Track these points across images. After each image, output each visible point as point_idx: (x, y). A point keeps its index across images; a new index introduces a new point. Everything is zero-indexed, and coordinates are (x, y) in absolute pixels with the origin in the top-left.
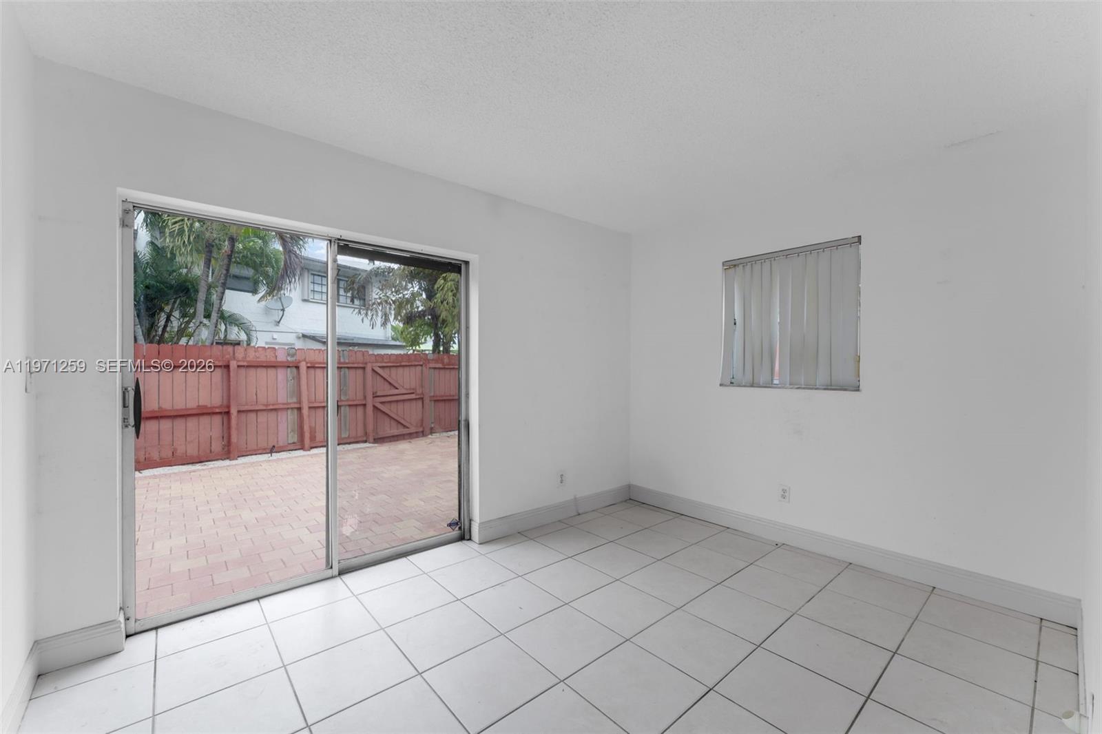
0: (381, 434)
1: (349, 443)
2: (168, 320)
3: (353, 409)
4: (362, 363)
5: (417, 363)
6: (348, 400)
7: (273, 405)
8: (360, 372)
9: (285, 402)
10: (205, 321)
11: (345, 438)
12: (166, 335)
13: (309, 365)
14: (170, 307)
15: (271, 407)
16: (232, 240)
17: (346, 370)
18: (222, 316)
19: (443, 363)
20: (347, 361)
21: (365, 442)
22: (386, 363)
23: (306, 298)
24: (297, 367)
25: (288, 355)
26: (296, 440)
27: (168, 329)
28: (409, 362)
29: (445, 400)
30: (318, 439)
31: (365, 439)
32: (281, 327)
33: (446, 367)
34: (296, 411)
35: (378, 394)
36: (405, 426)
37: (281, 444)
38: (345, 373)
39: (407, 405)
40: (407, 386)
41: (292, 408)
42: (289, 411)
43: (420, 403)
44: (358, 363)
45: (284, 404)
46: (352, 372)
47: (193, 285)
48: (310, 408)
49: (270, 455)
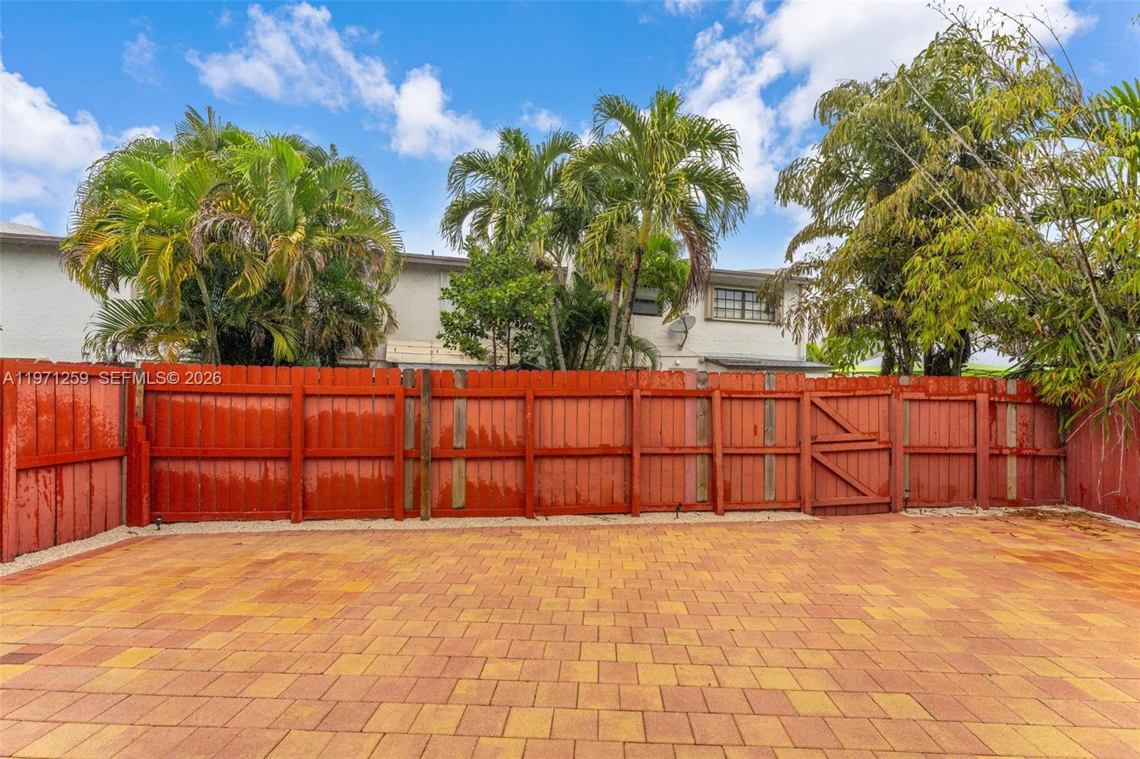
0: (823, 501)
1: (775, 510)
2: (587, 348)
3: (782, 459)
4: (796, 392)
5: (881, 392)
6: (774, 447)
7: (680, 448)
8: (792, 405)
9: (694, 445)
10: (616, 347)
11: (769, 501)
12: (586, 364)
13: (724, 395)
14: (589, 336)
15: (677, 451)
16: (639, 252)
17: (773, 402)
18: (629, 341)
19: (925, 390)
20: (774, 390)
21: (799, 510)
22: (831, 391)
23: (709, 317)
24: (710, 399)
25: (698, 381)
26: (706, 498)
27: (588, 358)
28: (867, 390)
29: (929, 454)
30: (733, 499)
31: (798, 505)
32: (684, 352)
33: (932, 398)
34: (706, 458)
35: (819, 439)
36: (859, 492)
37: (688, 501)
38: (770, 406)
39: (864, 458)
40: (864, 429)
41: (702, 454)
42: (699, 458)
43: (885, 456)
44: (790, 392)
45: (692, 448)
46: (782, 404)
47: (606, 310)
48: (724, 455)
49: (675, 514)
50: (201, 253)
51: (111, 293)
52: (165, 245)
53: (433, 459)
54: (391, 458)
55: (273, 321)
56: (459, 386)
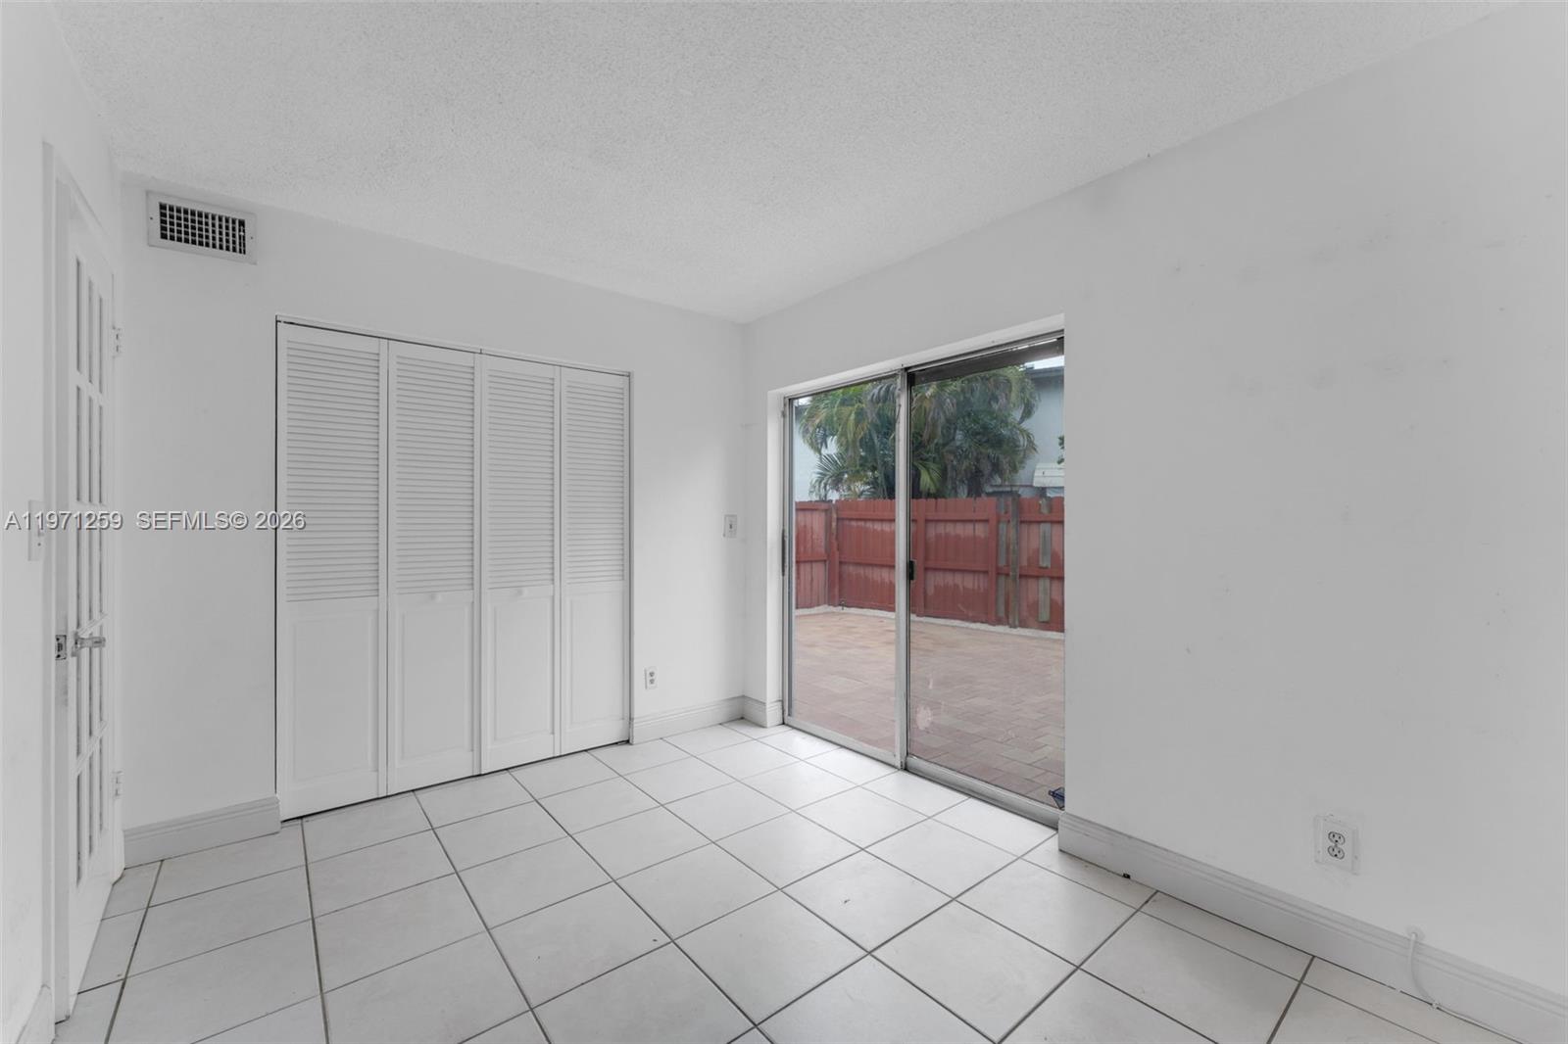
50: (871, 416)
51: (824, 451)
52: (851, 412)
53: (1021, 576)
54: (986, 572)
55: (921, 459)
56: (1045, 511)
